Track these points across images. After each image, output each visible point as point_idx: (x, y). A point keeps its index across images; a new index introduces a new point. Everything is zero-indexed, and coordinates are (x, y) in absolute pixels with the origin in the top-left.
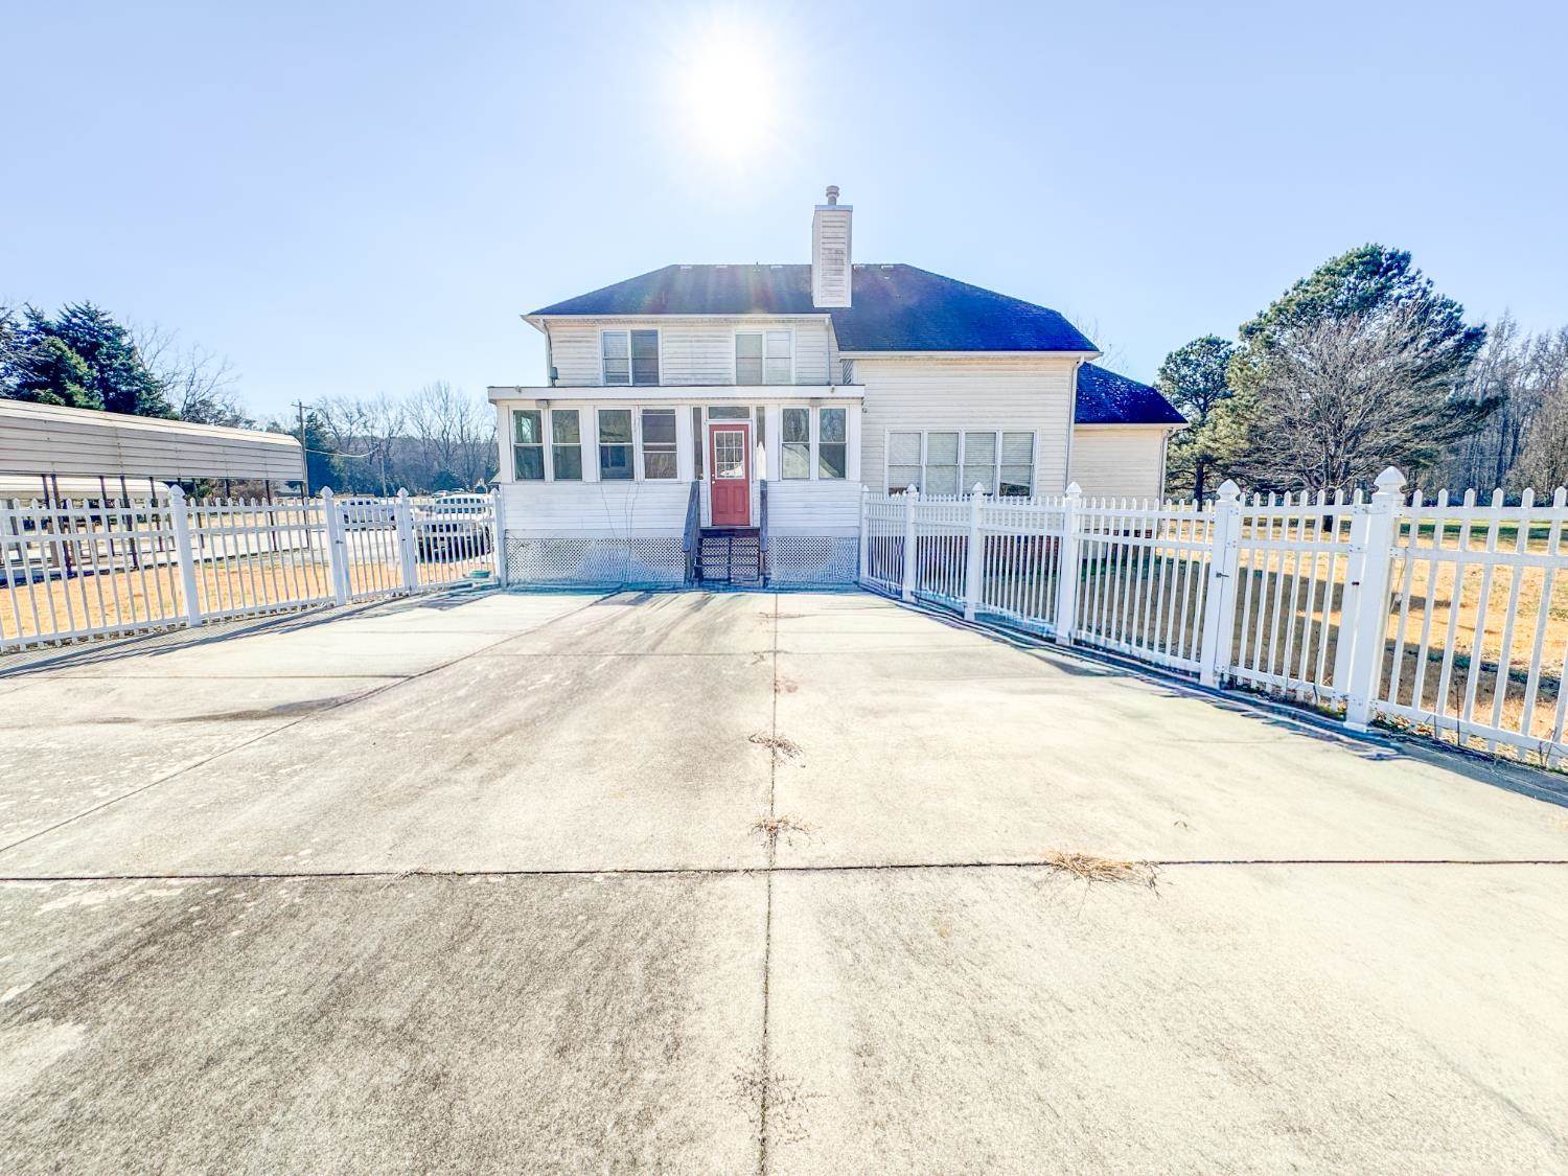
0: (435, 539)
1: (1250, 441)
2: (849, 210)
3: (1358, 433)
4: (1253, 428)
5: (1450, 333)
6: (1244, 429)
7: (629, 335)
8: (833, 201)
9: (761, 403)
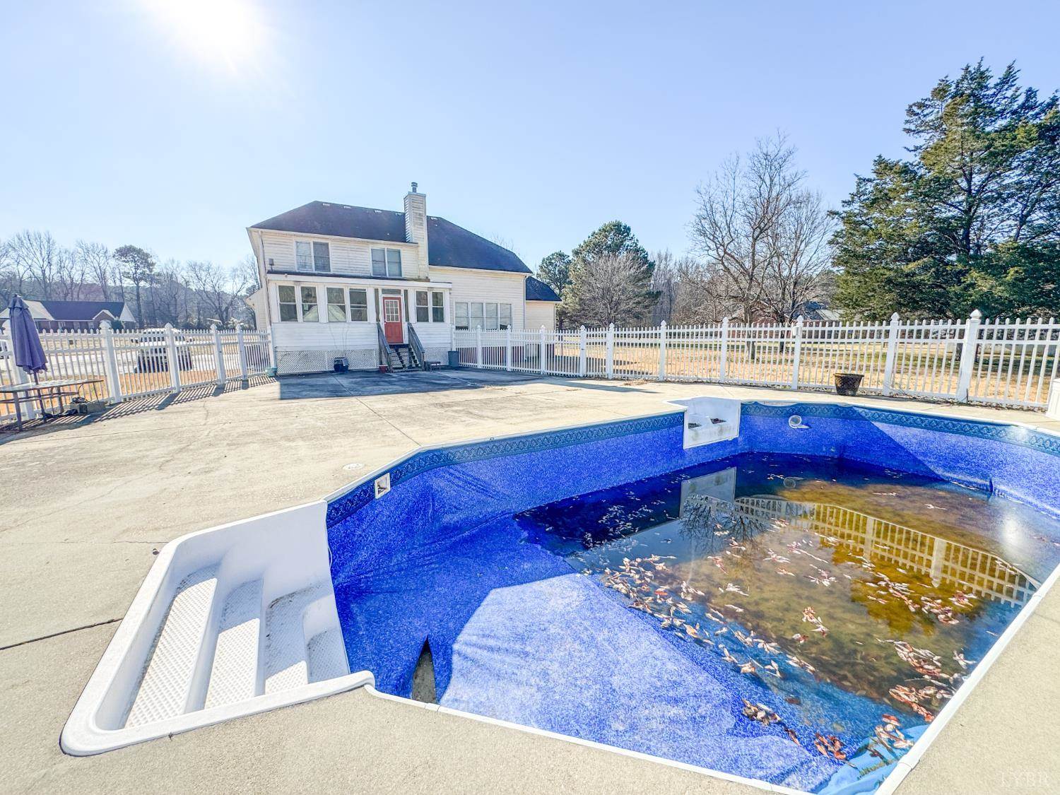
0: (161, 358)
1: (580, 305)
2: (424, 196)
3: (618, 303)
4: (581, 299)
5: (644, 264)
6: (577, 300)
7: (312, 244)
8: (414, 190)
9: (406, 288)
